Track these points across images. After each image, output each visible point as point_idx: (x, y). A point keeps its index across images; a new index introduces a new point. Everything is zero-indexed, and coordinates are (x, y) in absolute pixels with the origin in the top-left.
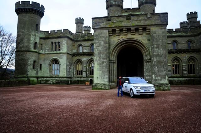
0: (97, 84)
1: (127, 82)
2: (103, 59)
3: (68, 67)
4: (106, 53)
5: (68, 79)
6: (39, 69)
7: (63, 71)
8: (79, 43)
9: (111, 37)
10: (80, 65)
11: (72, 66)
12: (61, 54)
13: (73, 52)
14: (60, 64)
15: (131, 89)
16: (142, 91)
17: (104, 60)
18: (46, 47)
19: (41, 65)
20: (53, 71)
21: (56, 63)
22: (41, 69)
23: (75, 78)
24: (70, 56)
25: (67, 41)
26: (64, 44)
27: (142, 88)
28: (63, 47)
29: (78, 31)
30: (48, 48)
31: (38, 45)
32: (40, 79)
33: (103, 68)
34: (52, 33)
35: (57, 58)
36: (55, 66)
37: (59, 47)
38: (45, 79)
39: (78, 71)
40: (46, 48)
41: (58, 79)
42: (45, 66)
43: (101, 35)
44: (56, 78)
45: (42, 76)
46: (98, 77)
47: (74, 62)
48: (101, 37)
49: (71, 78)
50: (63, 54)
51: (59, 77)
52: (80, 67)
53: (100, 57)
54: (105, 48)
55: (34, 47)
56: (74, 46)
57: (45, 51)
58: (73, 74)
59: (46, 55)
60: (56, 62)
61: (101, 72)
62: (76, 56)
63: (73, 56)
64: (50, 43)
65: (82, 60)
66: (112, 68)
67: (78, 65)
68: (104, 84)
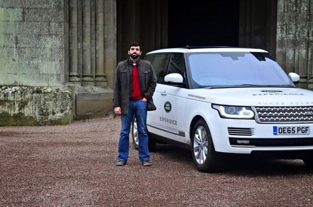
1: (177, 77)
15: (198, 122)
16: (264, 131)
27: (264, 114)
61: (15, 14)
68: (38, 91)
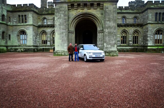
0: (58, 51)
1: (82, 48)
2: (63, 29)
3: (34, 37)
4: (65, 24)
5: (34, 47)
6: (8, 39)
7: (30, 41)
8: (44, 16)
9: (70, 10)
10: (45, 35)
11: (38, 36)
12: (28, 26)
13: (38, 24)
14: (27, 35)
15: (85, 55)
16: (94, 56)
17: (64, 31)
18: (13, 19)
19: (10, 35)
20: (21, 41)
21: (23, 34)
22: (10, 39)
23: (41, 46)
24: (36, 28)
25: (33, 15)
26: (31, 17)
27: (94, 53)
28: (29, 20)
29: (43, 6)
30: (16, 20)
31: (6, 18)
32: (9, 48)
33: (63, 38)
34: (18, 7)
35: (24, 29)
36: (22, 37)
37: (26, 19)
38: (14, 47)
39: (43, 40)
40: (14, 20)
41: (26, 47)
42: (14, 37)
43: (61, 9)
44: (24, 47)
45: (11, 45)
46: (58, 45)
47: (39, 33)
48: (61, 10)
49: (37, 46)
50: (30, 26)
51: (26, 46)
52: (45, 37)
54: (65, 21)
55: (2, 19)
56: (39, 19)
57: (13, 23)
58: (39, 43)
59: (14, 27)
60: (23, 32)
61: (61, 41)
62: (41, 28)
63: (38, 28)
64: (17, 16)
65: (47, 31)
67: (43, 36)
68: (64, 51)
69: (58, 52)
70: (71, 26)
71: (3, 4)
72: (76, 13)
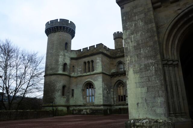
2: (147, 57)
3: (105, 92)
4: (151, 43)
5: (106, 108)
6: (71, 96)
7: (99, 97)
8: (118, 60)
10: (121, 88)
11: (112, 90)
12: (96, 75)
13: (112, 72)
14: (95, 88)
17: (150, 61)
18: (78, 68)
19: (73, 90)
20: (88, 98)
21: (90, 88)
22: (73, 96)
23: (116, 105)
24: (108, 77)
25: (102, 58)
26: (99, 62)
28: (97, 66)
30: (81, 69)
31: (68, 67)
32: (71, 109)
33: (149, 81)
34: (84, 51)
35: (91, 80)
36: (89, 91)
37: (93, 67)
38: (77, 108)
39: (119, 96)
40: (79, 70)
41: (93, 107)
42: (78, 92)
44: (91, 107)
45: (75, 104)
46: (138, 104)
47: (113, 84)
49: (110, 105)
50: (98, 75)
51: (94, 106)
52: (122, 91)
53: (140, 54)
54: (149, 34)
55: (63, 70)
56: (112, 64)
57: (78, 74)
58: (113, 101)
59: (79, 78)
60: (90, 85)
62: (116, 77)
63: (111, 78)
64: (83, 63)
65: (124, 81)
66: (173, 79)
67: (119, 89)
69: (138, 124)
70: (170, 47)
71: (66, 51)
72: (176, 11)
